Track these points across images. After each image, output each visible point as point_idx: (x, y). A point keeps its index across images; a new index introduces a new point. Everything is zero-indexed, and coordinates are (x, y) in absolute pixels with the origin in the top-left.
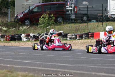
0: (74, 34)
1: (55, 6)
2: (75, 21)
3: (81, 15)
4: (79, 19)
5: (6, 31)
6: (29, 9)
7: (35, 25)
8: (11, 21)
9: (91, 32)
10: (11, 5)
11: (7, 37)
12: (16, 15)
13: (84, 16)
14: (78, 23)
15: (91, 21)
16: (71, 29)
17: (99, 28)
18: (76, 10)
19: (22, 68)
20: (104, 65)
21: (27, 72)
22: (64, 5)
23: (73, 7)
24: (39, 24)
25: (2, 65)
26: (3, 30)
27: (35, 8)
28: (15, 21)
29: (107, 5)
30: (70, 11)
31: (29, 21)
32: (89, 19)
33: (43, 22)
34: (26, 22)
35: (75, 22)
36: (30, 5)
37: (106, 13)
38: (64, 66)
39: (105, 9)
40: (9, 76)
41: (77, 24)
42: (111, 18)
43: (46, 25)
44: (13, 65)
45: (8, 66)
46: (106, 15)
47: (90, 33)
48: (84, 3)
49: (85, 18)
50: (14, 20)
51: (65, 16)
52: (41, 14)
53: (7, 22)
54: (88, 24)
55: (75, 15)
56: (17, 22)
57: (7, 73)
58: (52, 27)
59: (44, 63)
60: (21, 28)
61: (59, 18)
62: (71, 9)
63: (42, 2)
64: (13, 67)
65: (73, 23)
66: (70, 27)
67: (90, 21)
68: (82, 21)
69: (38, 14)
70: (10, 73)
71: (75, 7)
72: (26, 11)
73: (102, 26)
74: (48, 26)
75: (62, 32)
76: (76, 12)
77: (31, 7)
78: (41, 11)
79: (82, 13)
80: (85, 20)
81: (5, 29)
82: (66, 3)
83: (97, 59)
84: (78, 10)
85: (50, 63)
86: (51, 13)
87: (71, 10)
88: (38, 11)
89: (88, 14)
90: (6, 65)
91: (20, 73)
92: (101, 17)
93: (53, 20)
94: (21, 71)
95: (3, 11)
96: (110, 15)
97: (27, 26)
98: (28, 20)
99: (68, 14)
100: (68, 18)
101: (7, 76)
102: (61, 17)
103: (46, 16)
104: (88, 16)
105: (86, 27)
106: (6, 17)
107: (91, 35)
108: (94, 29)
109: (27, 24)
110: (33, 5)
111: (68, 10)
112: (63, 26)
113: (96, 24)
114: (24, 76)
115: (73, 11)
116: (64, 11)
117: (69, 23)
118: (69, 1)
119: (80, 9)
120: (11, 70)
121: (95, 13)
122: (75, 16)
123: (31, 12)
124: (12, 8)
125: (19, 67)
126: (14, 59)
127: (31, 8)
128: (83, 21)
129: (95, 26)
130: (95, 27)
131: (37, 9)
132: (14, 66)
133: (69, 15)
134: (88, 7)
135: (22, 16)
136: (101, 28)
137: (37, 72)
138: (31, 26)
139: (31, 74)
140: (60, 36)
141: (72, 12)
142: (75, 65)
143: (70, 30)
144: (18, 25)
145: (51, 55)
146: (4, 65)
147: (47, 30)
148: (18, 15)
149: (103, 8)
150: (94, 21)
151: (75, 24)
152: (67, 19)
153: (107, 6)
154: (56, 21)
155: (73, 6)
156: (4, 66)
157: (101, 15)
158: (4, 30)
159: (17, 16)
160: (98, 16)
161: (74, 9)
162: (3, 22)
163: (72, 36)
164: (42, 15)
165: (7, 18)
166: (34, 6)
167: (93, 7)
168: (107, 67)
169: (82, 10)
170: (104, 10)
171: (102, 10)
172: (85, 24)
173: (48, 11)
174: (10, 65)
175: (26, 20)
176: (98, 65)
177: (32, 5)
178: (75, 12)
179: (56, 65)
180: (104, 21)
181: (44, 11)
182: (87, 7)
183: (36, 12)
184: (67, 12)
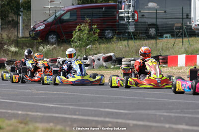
0: (133, 59)
1: (101, 10)
2: (134, 35)
3: (146, 25)
4: (142, 33)
5: (15, 53)
6: (56, 16)
7: (65, 42)
8: (24, 36)
9: (163, 55)
10: (24, 9)
11: (17, 63)
12: (32, 27)
13: (150, 28)
14: (140, 39)
15: (163, 36)
16: (127, 49)
17: (177, 47)
18: (136, 18)
19: (44, 116)
20: (186, 111)
21: (51, 124)
22: (116, 8)
23: (131, 11)
24: (72, 42)
25: (10, 111)
26: (10, 51)
27: (65, 13)
28: (30, 36)
29: (191, 9)
30: (125, 19)
31: (55, 36)
32: (159, 33)
33: (80, 37)
34: (50, 37)
35: (136, 37)
36: (57, 9)
37: (188, 23)
38: (116, 112)
39: (187, 15)
40: (20, 129)
41: (138, 41)
42: (197, 32)
43: (85, 42)
44: (28, 111)
45: (20, 112)
46: (188, 26)
47: (161, 57)
48: (151, 5)
49: (152, 31)
50: (30, 34)
51: (118, 27)
52: (76, 25)
53: (18, 37)
54: (158, 41)
55: (135, 25)
56: (34, 37)
57: (18, 124)
58: (94, 46)
59: (81, 108)
60: (41, 48)
61: (106, 32)
62: (127, 15)
63: (78, 4)
64: (27, 115)
65: (131, 39)
66: (125, 46)
67: (161, 36)
68: (147, 36)
69: (70, 23)
70: (22, 125)
71: (135, 11)
72: (50, 20)
73: (182, 44)
74: (88, 45)
75: (112, 54)
76: (137, 21)
77: (59, 12)
78: (76, 20)
79: (147, 23)
80: (153, 34)
81: (13, 49)
82: (120, 5)
83: (173, 101)
84: (141, 16)
85: (92, 109)
86: (93, 22)
87: (128, 17)
88: (71, 18)
89: (158, 23)
90: (15, 112)
91: (41, 126)
92: (180, 29)
93: (97, 34)
94: (41, 122)
95: (10, 19)
96: (196, 25)
97: (53, 45)
98: (54, 34)
99: (123, 24)
100: (123, 31)
101: (18, 131)
102: (111, 30)
103: (85, 27)
104: (158, 27)
105: (155, 45)
106: (16, 29)
107: (163, 59)
108: (168, 49)
109: (52, 40)
110: (62, 9)
111: (122, 17)
112: (115, 45)
113: (172, 40)
114: (47, 130)
115: (131, 19)
116: (116, 19)
117: (124, 40)
118: (124, 2)
119: (143, 15)
120: (24, 121)
121: (170, 23)
122: (135, 28)
123: (59, 20)
124: (26, 14)
125: (38, 115)
126: (30, 102)
127: (58, 14)
128: (149, 35)
129: (169, 44)
130: (170, 46)
131: (69, 16)
132: (30, 113)
133: (125, 26)
134: (158, 12)
135: (43, 27)
136: (180, 49)
137: (69, 123)
138: (58, 45)
139: (59, 127)
140: (109, 62)
141: (130, 21)
142: (135, 112)
143: (127, 52)
144: (37, 42)
145: (93, 94)
146: (12, 112)
147: (87, 51)
148: (37, 26)
149: (183, 13)
150: (168, 35)
151: (135, 41)
152: (121, 33)
153: (191, 11)
154: (101, 35)
155: (131, 9)
156: (12, 114)
157: (180, 25)
158: (13, 52)
159: (34, 28)
160: (175, 28)
161: (133, 15)
162: (9, 38)
163: (130, 61)
164: (78, 27)
165: (18, 31)
166: (64, 10)
167: (165, 12)
168: (190, 116)
169: (147, 16)
170: (185, 17)
171: (181, 17)
172: (153, 41)
173: (87, 19)
174: (22, 111)
175: (50, 35)
176: (175, 111)
177: (60, 8)
178: (135, 20)
179: (102, 111)
180: (185, 36)
181: (82, 19)
182: (156, 13)
183: (67, 21)
184: (121, 20)
